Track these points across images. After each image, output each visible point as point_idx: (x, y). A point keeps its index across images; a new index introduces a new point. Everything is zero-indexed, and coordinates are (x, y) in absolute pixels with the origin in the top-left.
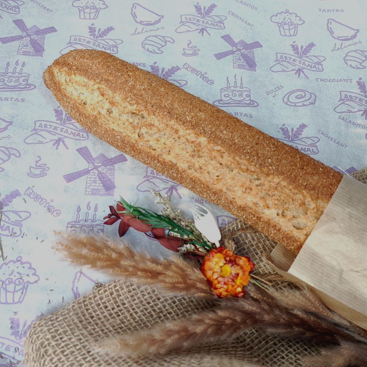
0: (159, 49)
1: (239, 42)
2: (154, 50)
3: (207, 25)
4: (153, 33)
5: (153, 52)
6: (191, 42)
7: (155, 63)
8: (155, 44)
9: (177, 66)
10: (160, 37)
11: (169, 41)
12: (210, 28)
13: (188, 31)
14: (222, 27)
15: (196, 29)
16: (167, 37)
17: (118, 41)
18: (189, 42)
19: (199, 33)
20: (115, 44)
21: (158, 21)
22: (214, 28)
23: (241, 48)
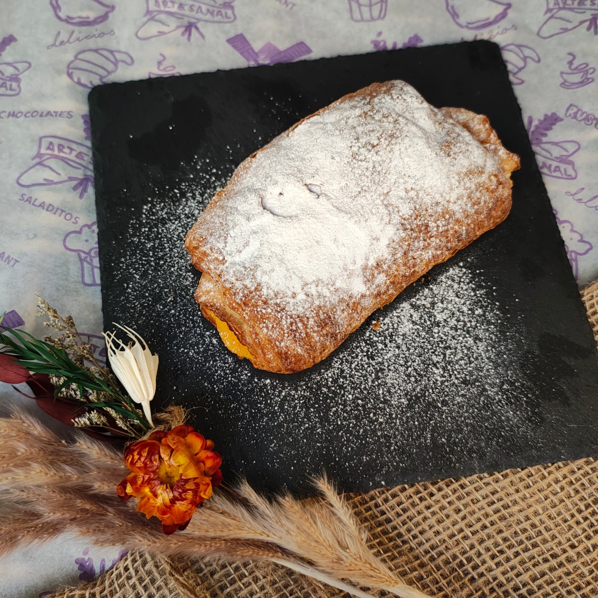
0: (102, 79)
1: (263, 50)
2: (91, 82)
5: (90, 85)
6: (164, 57)
8: (94, 69)
10: (105, 53)
11: (124, 62)
12: (206, 21)
13: (161, 33)
14: (229, 18)
15: (178, 27)
16: (119, 52)
17: (20, 66)
18: (161, 58)
19: (183, 34)
20: (17, 72)
21: (104, 18)
22: (214, 22)
23: (267, 61)
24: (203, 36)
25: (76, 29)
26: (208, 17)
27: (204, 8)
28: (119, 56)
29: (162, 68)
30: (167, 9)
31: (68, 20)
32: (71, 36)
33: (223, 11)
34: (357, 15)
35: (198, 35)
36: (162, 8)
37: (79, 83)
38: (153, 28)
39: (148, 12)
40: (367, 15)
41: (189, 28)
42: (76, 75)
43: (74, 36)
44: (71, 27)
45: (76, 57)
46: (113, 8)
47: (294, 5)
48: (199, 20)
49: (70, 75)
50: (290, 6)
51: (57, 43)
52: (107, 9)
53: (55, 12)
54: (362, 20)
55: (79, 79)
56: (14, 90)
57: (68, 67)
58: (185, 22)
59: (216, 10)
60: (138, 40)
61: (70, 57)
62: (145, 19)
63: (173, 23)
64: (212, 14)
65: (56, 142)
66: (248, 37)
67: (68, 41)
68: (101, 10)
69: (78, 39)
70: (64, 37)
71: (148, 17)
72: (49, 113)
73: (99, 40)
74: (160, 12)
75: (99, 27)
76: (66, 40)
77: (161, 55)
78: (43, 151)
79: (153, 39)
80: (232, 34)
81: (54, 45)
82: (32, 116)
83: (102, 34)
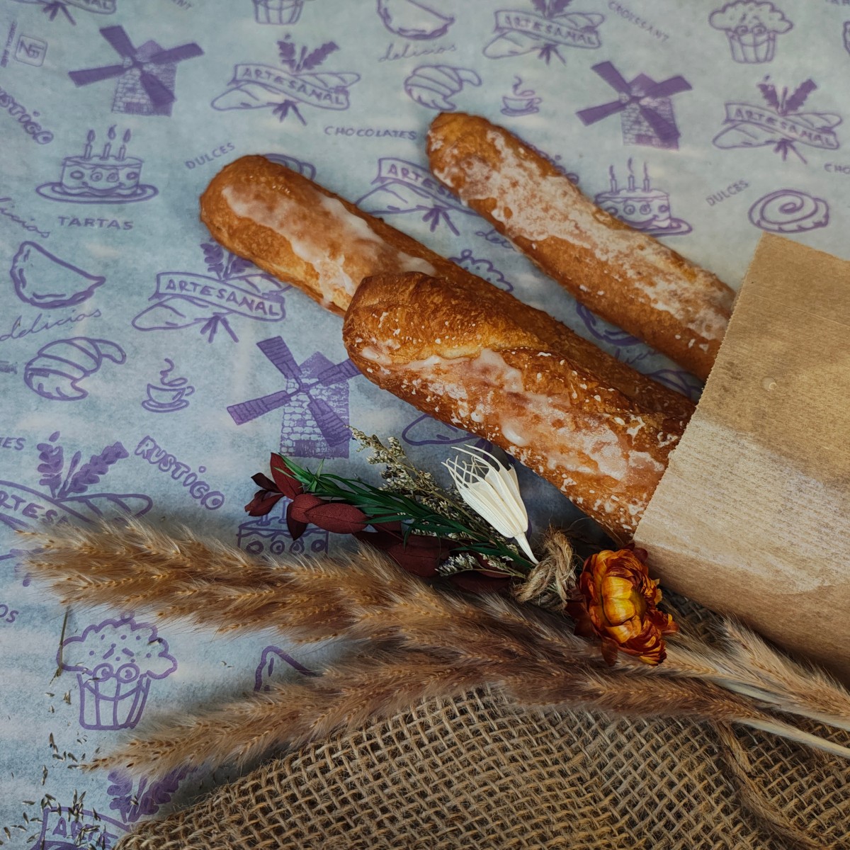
0: (445, 98)
3: (559, 38)
5: (432, 105)
6: (521, 81)
8: (437, 87)
10: (447, 70)
11: (469, 81)
12: (567, 44)
13: (513, 53)
14: (593, 43)
15: (534, 48)
16: (463, 69)
17: (348, 77)
18: (517, 81)
20: (343, 84)
21: (443, 30)
22: (575, 46)
23: (641, 94)
24: (563, 61)
25: (412, 42)
26: (569, 40)
27: (564, 30)
28: (464, 74)
30: (519, 28)
32: (405, 51)
33: (586, 36)
35: (558, 59)
36: (515, 26)
37: (420, 100)
38: (504, 46)
39: (498, 28)
41: (547, 50)
42: (416, 92)
43: (410, 51)
44: (405, 41)
45: (414, 72)
46: (452, 20)
47: (667, 37)
48: (558, 43)
49: (410, 92)
50: (662, 37)
51: (391, 55)
52: (445, 22)
53: (385, 22)
55: (420, 97)
56: (342, 103)
57: (406, 83)
58: (542, 42)
59: (578, 33)
60: (485, 59)
61: (408, 70)
62: (494, 36)
63: (528, 42)
64: (574, 36)
65: (399, 165)
66: (617, 65)
67: (403, 55)
68: (439, 23)
69: (414, 54)
70: (398, 48)
71: (498, 34)
72: (387, 132)
73: (439, 55)
74: (512, 29)
75: (439, 41)
76: (401, 52)
77: (516, 77)
78: (384, 173)
79: (505, 59)
80: (598, 60)
81: (387, 57)
82: (366, 134)
83: (442, 49)
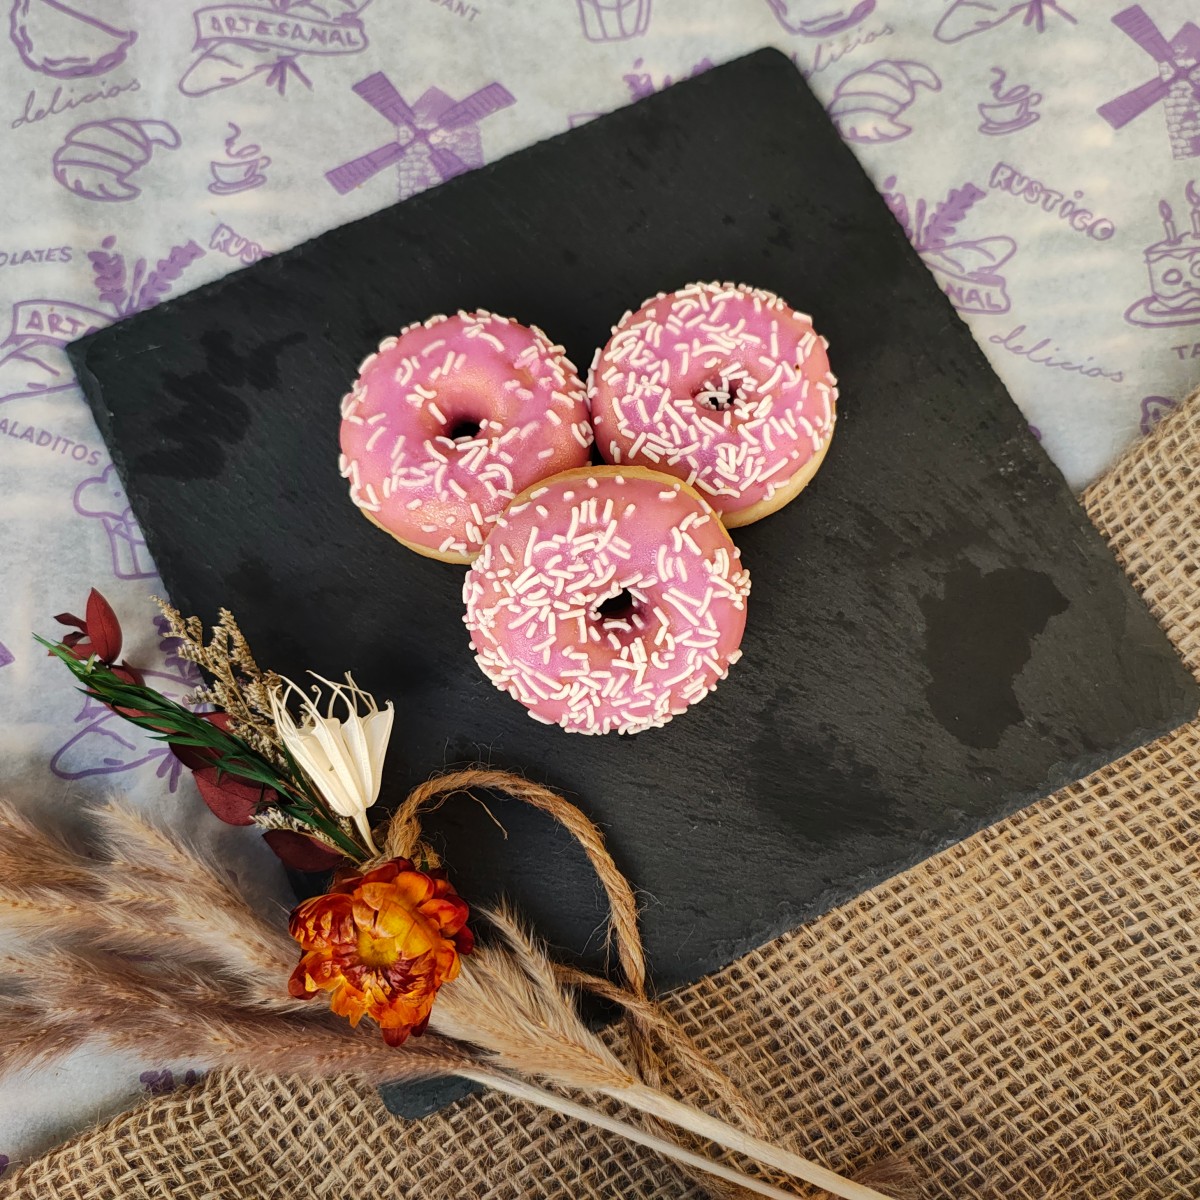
0: (121, 177)
1: (422, 103)
2: (101, 187)
3: (298, 43)
4: (97, 111)
5: (99, 193)
6: (237, 130)
7: (108, 242)
8: (107, 160)
9: (192, 243)
10: (124, 127)
11: (161, 142)
12: (311, 52)
13: (228, 82)
14: (355, 43)
15: (258, 68)
16: (151, 121)
18: (231, 132)
19: (269, 81)
21: (118, 57)
22: (326, 53)
23: (431, 126)
24: (307, 82)
25: (65, 83)
26: (315, 44)
27: (306, 28)
28: (152, 131)
29: (234, 150)
30: (235, 34)
31: (48, 67)
32: (54, 101)
33: (343, 31)
34: (595, 30)
35: (298, 81)
36: (226, 32)
37: (78, 190)
38: (212, 72)
39: (200, 42)
40: (613, 29)
41: (280, 68)
42: (72, 174)
43: (62, 99)
44: (54, 82)
45: (69, 140)
46: (132, 36)
47: (475, 11)
48: (298, 51)
49: (60, 177)
50: (469, 13)
51: (31, 116)
52: (120, 40)
53: (22, 52)
54: (606, 37)
55: (78, 183)
57: (55, 161)
58: (272, 56)
59: (329, 30)
60: (184, 98)
61: (57, 138)
62: (195, 55)
63: (249, 59)
64: (322, 38)
65: (44, 311)
66: (393, 78)
67: (51, 110)
68: (110, 44)
69: (69, 104)
70: (42, 101)
72: (27, 256)
73: (110, 101)
74: (223, 40)
75: (110, 76)
76: (46, 107)
77: (231, 125)
78: (21, 330)
79: (214, 94)
80: (362, 74)
81: (24, 119)
83: (115, 91)
